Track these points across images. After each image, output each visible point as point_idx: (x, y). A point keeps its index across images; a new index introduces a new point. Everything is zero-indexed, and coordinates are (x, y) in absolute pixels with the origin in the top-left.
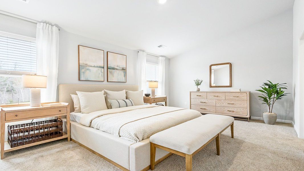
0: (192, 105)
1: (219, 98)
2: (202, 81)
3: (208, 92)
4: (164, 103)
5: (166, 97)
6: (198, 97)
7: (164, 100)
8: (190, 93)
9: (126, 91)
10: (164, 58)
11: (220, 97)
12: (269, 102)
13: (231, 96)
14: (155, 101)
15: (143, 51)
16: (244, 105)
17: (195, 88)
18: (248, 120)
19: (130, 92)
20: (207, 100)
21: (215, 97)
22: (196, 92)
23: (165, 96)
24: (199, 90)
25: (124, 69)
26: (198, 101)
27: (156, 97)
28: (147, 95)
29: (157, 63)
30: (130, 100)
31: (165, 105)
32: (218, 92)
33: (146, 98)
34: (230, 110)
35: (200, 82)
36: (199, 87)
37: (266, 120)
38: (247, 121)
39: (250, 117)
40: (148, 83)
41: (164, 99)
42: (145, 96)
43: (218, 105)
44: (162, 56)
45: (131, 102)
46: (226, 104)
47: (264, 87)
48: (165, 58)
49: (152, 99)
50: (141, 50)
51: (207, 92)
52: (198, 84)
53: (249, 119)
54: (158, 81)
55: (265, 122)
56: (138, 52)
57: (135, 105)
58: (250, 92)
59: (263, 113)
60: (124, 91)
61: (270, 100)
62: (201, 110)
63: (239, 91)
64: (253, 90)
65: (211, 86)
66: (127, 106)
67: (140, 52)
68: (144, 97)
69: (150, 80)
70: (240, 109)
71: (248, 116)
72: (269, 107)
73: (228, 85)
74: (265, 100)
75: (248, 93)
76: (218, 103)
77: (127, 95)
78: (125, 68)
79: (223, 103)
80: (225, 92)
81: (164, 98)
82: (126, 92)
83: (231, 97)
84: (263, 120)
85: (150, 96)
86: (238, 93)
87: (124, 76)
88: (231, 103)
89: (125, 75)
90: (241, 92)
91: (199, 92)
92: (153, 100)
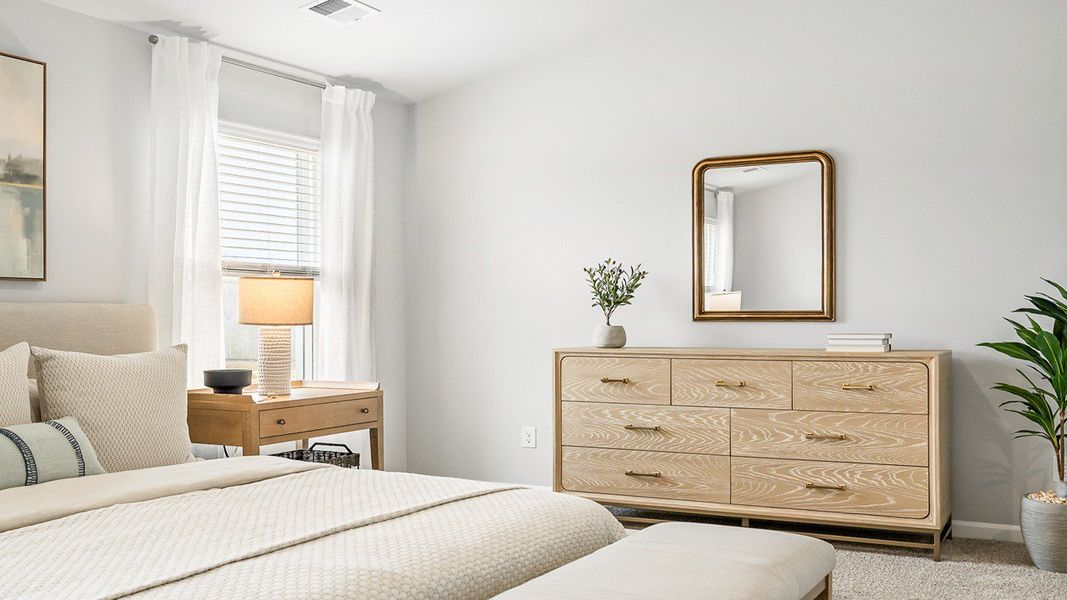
0: (567, 453)
1: (747, 400)
2: (642, 275)
3: (678, 356)
4: (357, 440)
5: (377, 397)
6: (611, 388)
7: (362, 417)
8: (559, 359)
9: (39, 351)
10: (364, 99)
11: (756, 390)
12: (1057, 421)
13: (832, 387)
14: (287, 428)
15: (196, 35)
16: (909, 441)
17: (591, 330)
18: (936, 545)
19: (69, 359)
20: (675, 415)
21: (727, 394)
22: (600, 355)
23: (372, 387)
24: (616, 339)
25: (27, 170)
26: (615, 416)
27: (295, 394)
28: (226, 383)
29: (312, 130)
30: (65, 432)
31: (366, 457)
32: (743, 358)
33: (213, 409)
34: (819, 482)
35: (625, 279)
36: (621, 316)
37: (1038, 542)
38: (926, 553)
39: (947, 526)
40: (233, 282)
41: (364, 411)
42: (211, 391)
43: (746, 449)
44: (349, 82)
45: (75, 445)
46: (797, 438)
47: (1029, 326)
48: (371, 96)
49: (265, 409)
50: (175, 28)
51: (671, 356)
52: (613, 293)
53: (937, 538)
54: (318, 265)
55: (1036, 557)
56: (153, 40)
57: (111, 468)
58: (949, 353)
59: (1025, 499)
60: (21, 353)
61: (1063, 413)
62: (634, 483)
63: (881, 350)
64: (965, 344)
65: (701, 312)
66: (32, 478)
67: (171, 48)
68: (192, 396)
69: (256, 258)
70: (885, 476)
71: (934, 523)
72: (1055, 458)
73: (814, 302)
74: (1036, 408)
75: (933, 365)
76: (748, 437)
77: (41, 382)
78: (31, 162)
79: (775, 435)
80: (791, 358)
81: (363, 404)
82: (38, 366)
83: (829, 394)
84: (1024, 545)
85: (245, 391)
86: (870, 367)
87: (28, 231)
88: (833, 433)
89: (37, 220)
90: (892, 356)
91: (616, 356)
92: (268, 420)
